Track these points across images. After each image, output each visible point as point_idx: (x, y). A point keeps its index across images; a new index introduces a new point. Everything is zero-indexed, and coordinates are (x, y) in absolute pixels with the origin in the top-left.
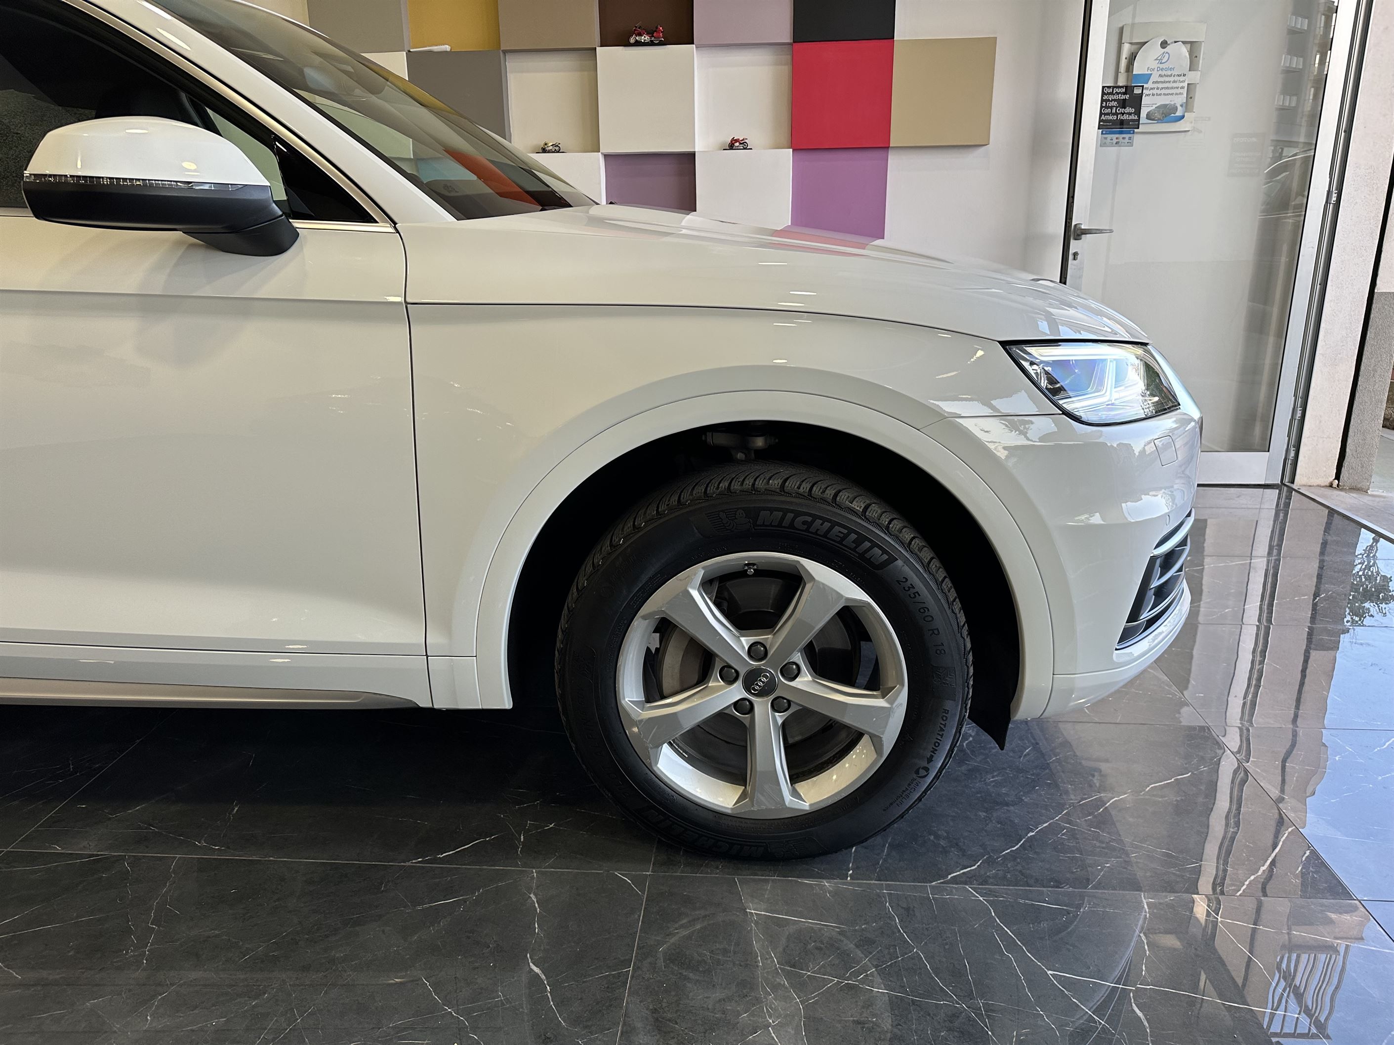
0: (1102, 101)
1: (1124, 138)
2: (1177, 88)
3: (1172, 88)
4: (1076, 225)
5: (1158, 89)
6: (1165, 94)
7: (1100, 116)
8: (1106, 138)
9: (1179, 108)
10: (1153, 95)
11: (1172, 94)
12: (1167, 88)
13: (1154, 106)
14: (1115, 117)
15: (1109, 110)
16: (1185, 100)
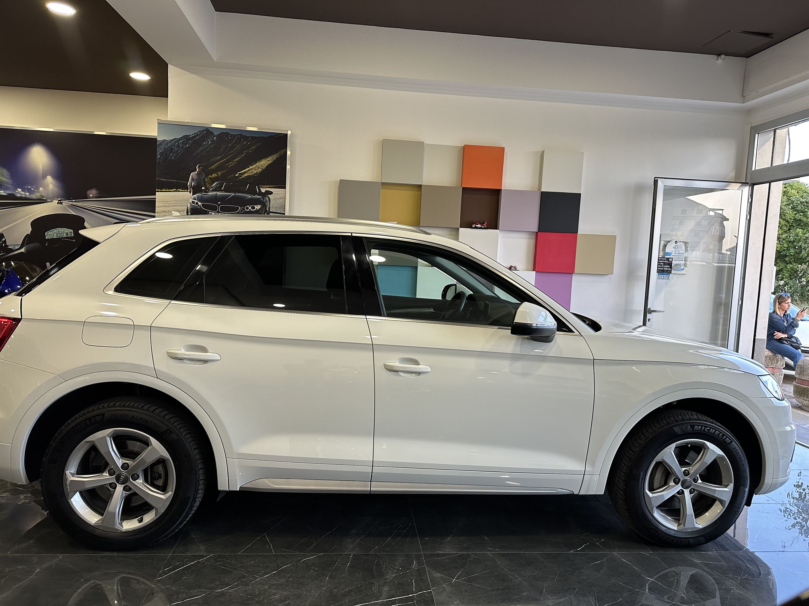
0: (658, 262)
1: (666, 277)
2: (682, 258)
4: (649, 308)
7: (658, 268)
8: (660, 276)
9: (683, 266)
10: (674, 261)
11: (680, 260)
12: (678, 258)
14: (663, 269)
15: (660, 266)
16: (684, 263)
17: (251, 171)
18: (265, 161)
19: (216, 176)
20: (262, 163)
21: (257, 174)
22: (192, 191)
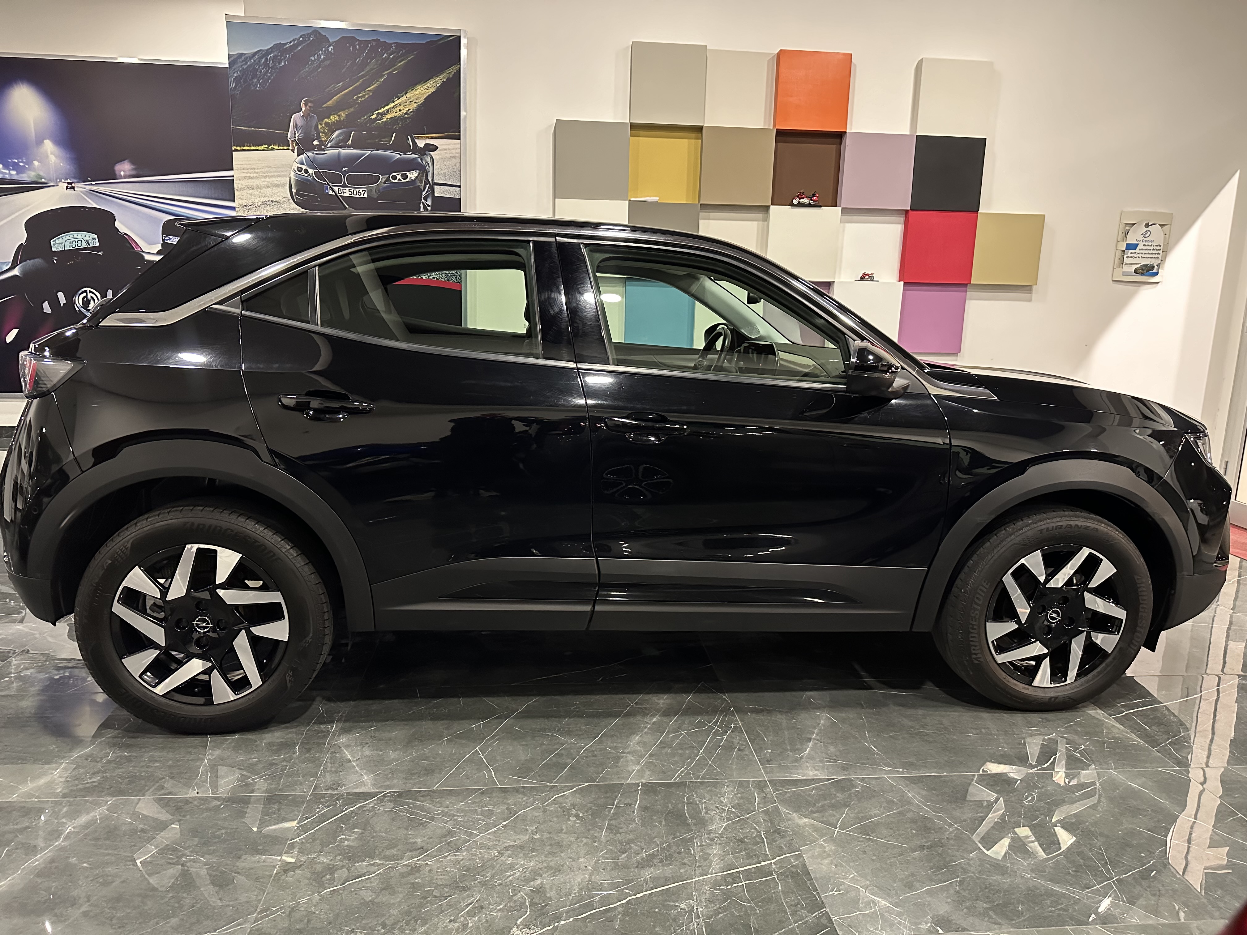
2: (1155, 254)
3: (1152, 254)
5: (1142, 253)
6: (1147, 257)
9: (1156, 267)
10: (1139, 257)
11: (1152, 258)
12: (1148, 254)
13: (1140, 265)
16: (1160, 262)
17: (397, 109)
18: (422, 89)
19: (336, 120)
20: (417, 93)
21: (408, 114)
22: (296, 148)
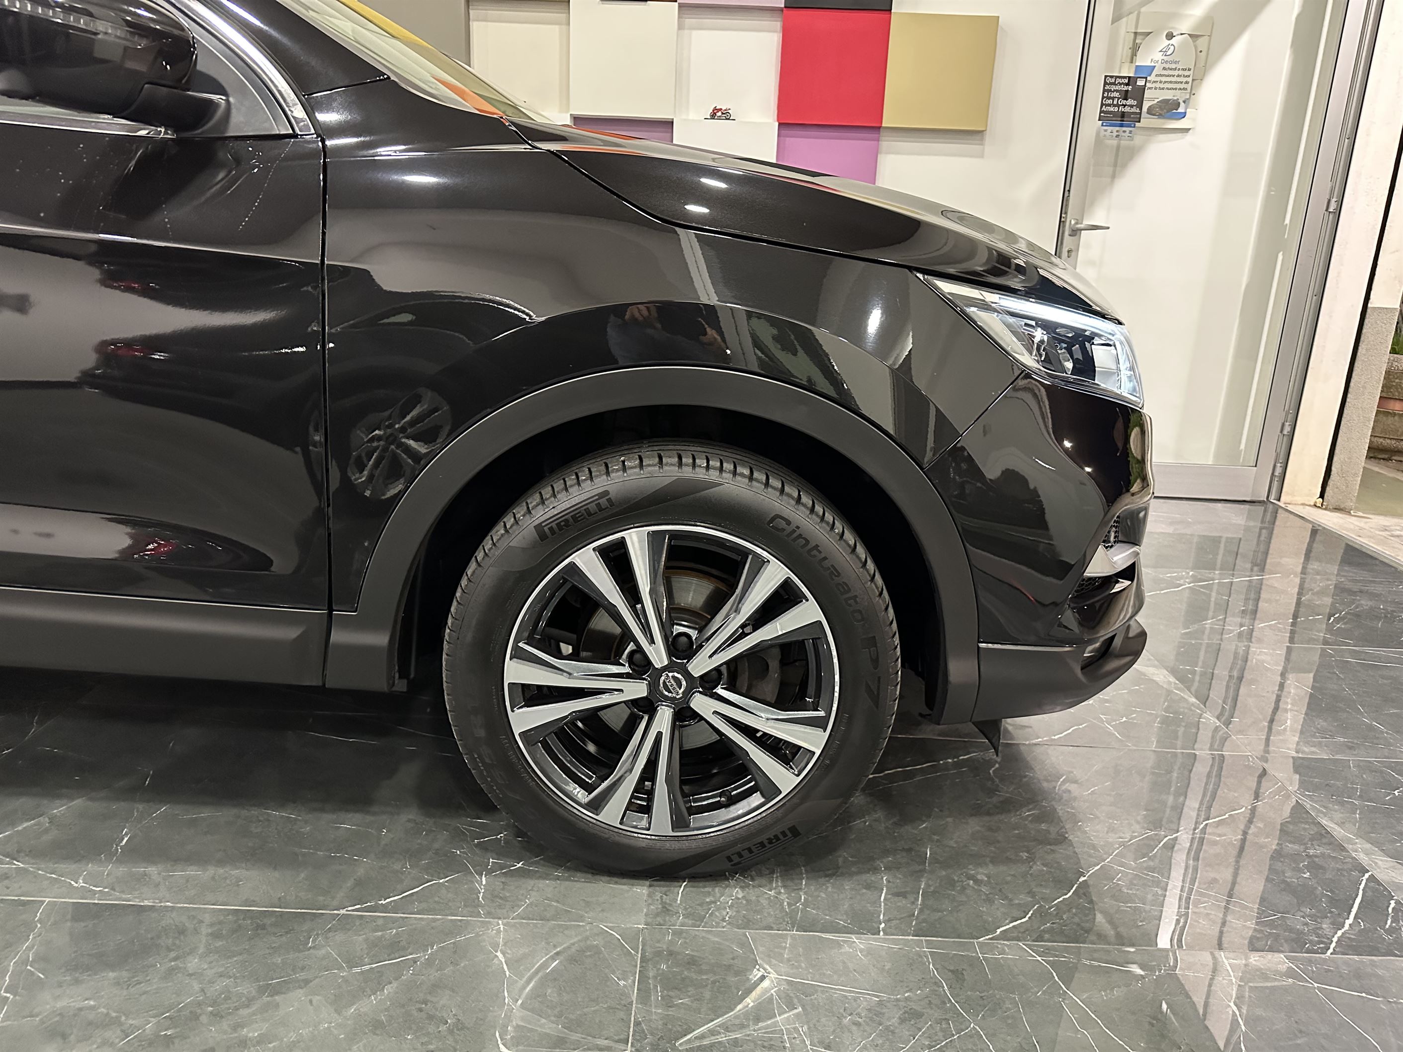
0: (1105, 90)
1: (1124, 132)
2: (1182, 83)
3: (1176, 82)
5: (1161, 82)
6: (1168, 89)
7: (1101, 107)
8: (1106, 131)
9: (1182, 104)
10: (1156, 88)
11: (1176, 89)
12: (1171, 82)
13: (1157, 100)
14: (1116, 109)
15: (1110, 101)
16: (1188, 97)
